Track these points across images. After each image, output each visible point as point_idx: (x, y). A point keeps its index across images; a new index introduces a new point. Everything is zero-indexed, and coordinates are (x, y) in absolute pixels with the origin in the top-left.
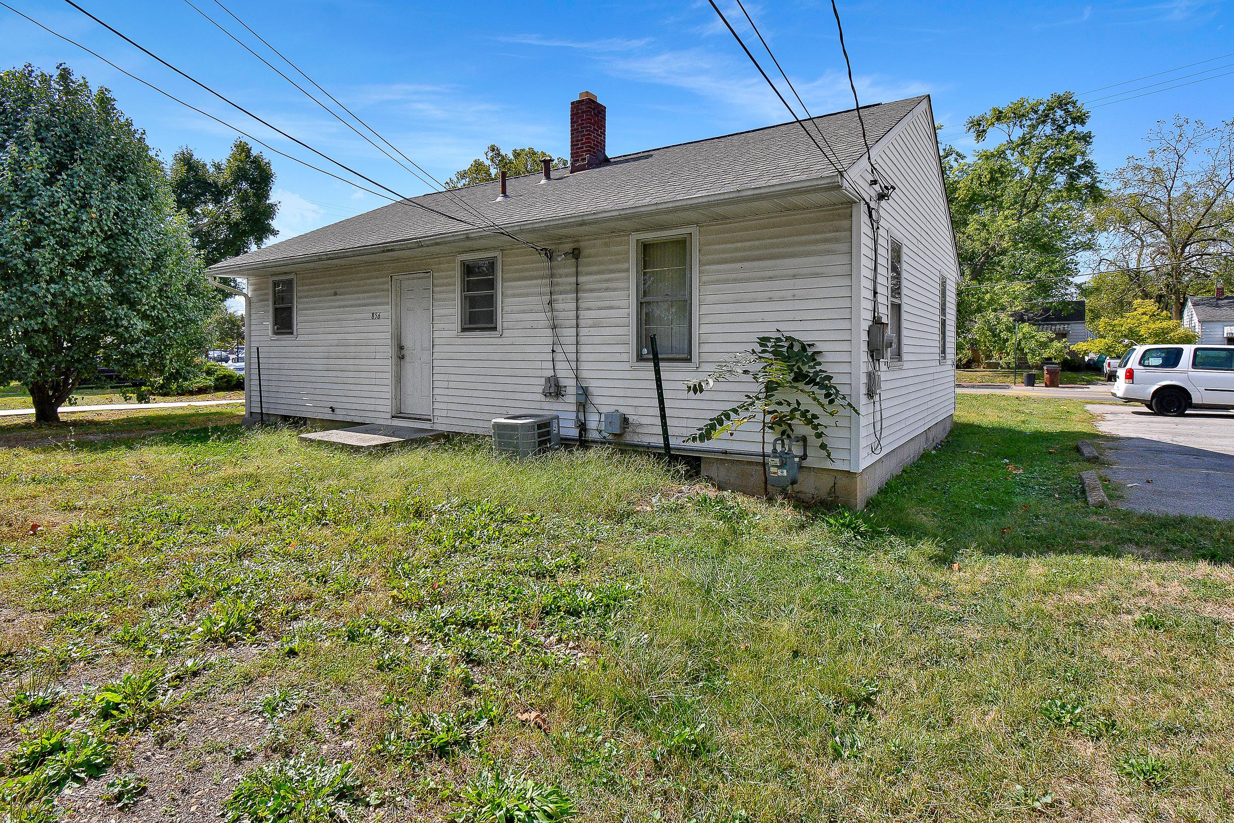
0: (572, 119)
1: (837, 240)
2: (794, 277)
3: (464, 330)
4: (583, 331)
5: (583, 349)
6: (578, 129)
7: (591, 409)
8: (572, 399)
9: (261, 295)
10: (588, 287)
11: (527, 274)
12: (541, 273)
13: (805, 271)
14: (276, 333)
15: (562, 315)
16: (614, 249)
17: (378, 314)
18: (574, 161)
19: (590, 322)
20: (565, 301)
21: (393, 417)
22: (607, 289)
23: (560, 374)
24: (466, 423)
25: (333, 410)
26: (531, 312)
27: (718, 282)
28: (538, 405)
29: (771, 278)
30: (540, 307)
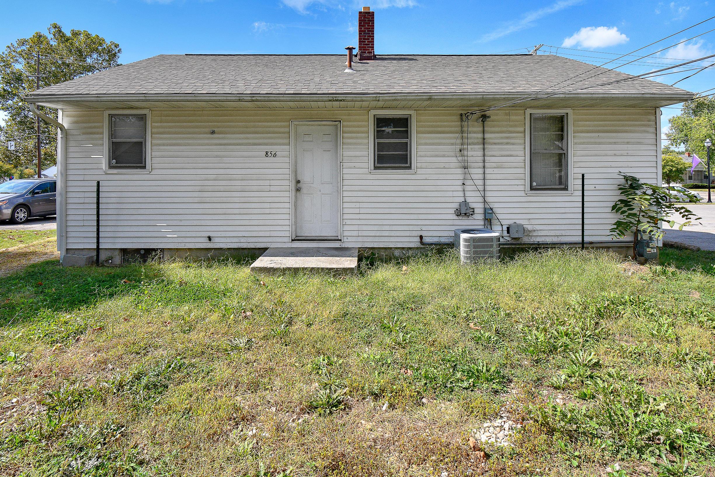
0: (360, 23)
1: (649, 126)
2: (628, 143)
3: (376, 168)
4: (487, 171)
5: (488, 182)
6: (365, 31)
7: (494, 222)
8: (481, 217)
9: (85, 128)
10: (491, 141)
11: (439, 129)
12: (453, 129)
13: (633, 140)
14: (111, 167)
15: (470, 159)
16: (513, 118)
17: (273, 153)
18: (362, 52)
19: (494, 165)
20: (473, 150)
21: (292, 240)
22: (507, 144)
23: (469, 200)
24: (377, 239)
25: (210, 238)
26: (444, 156)
27: (583, 143)
28: (451, 222)
29: (615, 143)
30: (452, 154)
